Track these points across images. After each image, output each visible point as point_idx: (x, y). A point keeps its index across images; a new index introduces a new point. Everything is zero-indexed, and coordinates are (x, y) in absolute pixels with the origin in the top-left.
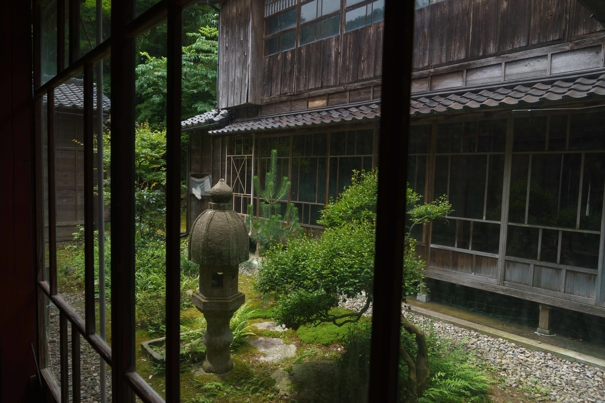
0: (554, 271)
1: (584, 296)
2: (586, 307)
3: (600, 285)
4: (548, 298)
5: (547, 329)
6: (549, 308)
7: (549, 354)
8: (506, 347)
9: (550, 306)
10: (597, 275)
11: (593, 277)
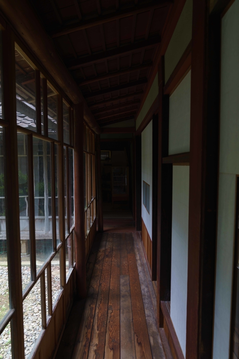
0: (25, 220)
1: (40, 231)
2: (41, 236)
3: (46, 223)
4: (24, 236)
5: (25, 252)
6: (25, 241)
7: (26, 267)
8: (3, 271)
9: (26, 240)
10: (44, 219)
11: (43, 220)
